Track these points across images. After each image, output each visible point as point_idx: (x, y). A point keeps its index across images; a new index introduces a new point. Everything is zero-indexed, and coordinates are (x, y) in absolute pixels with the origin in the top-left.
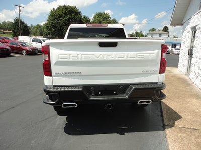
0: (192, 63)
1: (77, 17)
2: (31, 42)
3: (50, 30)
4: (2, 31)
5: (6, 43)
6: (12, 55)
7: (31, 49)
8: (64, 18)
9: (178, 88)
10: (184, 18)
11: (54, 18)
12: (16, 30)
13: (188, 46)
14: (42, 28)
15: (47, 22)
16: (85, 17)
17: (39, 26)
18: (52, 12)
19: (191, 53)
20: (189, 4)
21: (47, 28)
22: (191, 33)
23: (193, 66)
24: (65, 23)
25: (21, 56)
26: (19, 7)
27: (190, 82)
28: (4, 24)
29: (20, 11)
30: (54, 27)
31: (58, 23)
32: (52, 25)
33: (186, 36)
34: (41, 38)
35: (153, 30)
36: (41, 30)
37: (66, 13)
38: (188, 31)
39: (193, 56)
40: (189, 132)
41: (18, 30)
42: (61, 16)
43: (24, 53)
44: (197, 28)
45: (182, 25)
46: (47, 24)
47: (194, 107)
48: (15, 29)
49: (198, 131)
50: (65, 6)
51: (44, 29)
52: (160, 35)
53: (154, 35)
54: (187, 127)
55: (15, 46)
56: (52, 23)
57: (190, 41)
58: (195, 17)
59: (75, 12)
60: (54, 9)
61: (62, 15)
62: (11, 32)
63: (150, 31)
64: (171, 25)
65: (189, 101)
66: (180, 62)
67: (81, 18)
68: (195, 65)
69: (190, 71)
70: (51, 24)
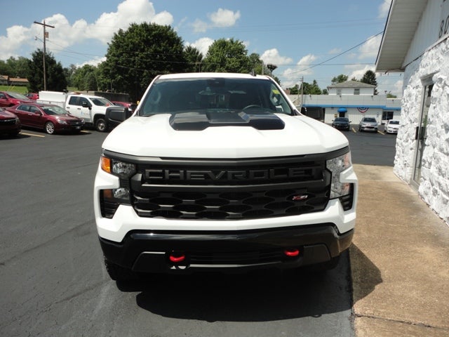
0: (424, 157)
1: (172, 50)
2: (67, 105)
3: (113, 77)
4: (6, 77)
5: (11, 105)
6: (23, 133)
7: (67, 121)
8: (142, 51)
9: (390, 218)
10: (406, 54)
11: (120, 51)
12: (37, 77)
13: (416, 119)
14: (95, 73)
15: (105, 59)
16: (189, 49)
17: (88, 69)
18: (116, 37)
19: (421, 135)
20: (418, 23)
21: (106, 73)
22: (421, 89)
23: (427, 164)
24: (146, 63)
25: (42, 136)
26: (45, 25)
27: (420, 202)
28: (12, 63)
29: (46, 34)
30: (120, 71)
31: (129, 62)
32: (115, 67)
33: (410, 95)
34: (89, 96)
35: (342, 79)
36: (92, 77)
37: (148, 40)
38: (414, 84)
39: (427, 142)
40: (410, 333)
41: (42, 76)
42: (136, 47)
43: (50, 129)
44: (434, 79)
45: (403, 70)
46: (105, 64)
47: (427, 267)
48: (33, 75)
49: (432, 330)
50: (145, 26)
51: (99, 74)
52: (357, 91)
53: (343, 90)
54: (407, 319)
55: (31, 113)
56: (117, 61)
57: (419, 106)
58: (430, 53)
59: (168, 38)
60: (120, 32)
61: (139, 45)
62: (26, 80)
63: (334, 80)
64: (378, 70)
65: (415, 252)
66: (397, 153)
67: (181, 52)
68: (430, 164)
69: (419, 176)
70: (113, 64)
